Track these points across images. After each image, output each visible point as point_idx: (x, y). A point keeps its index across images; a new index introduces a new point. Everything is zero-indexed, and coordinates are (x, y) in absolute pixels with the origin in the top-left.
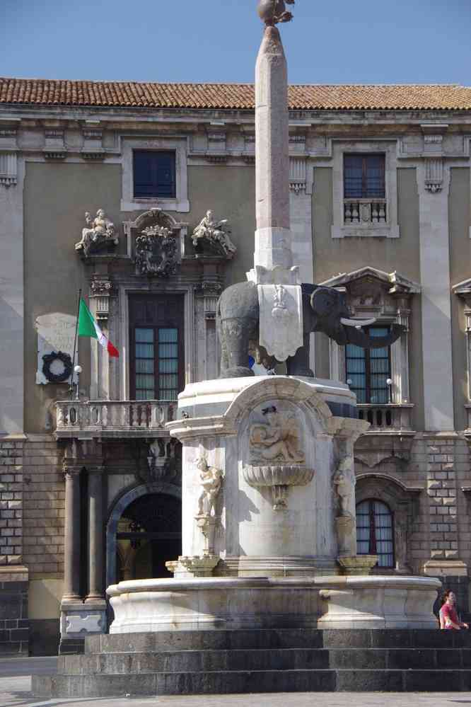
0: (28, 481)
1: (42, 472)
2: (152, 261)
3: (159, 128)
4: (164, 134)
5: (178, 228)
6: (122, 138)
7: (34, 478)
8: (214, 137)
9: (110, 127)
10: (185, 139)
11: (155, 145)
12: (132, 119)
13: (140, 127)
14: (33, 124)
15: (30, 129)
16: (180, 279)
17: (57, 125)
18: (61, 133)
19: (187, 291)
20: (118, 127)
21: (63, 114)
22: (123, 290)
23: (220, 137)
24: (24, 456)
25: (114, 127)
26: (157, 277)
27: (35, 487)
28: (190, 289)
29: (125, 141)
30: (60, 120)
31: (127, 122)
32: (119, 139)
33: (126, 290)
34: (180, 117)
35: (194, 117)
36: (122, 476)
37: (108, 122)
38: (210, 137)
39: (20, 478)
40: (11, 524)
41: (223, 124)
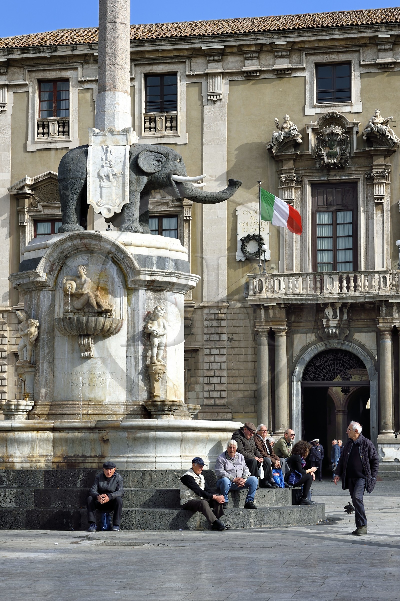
0: (230, 340)
1: (241, 332)
2: (329, 155)
3: (337, 43)
4: (341, 49)
5: (351, 126)
6: (306, 55)
7: (235, 337)
8: (383, 47)
9: (296, 47)
10: (359, 51)
11: (334, 58)
12: (313, 38)
13: (321, 44)
14: (235, 50)
15: (232, 54)
16: (354, 169)
17: (253, 48)
18: (257, 55)
19: (360, 178)
20: (303, 46)
21: (257, 39)
22: (306, 180)
23: (388, 47)
24: (227, 319)
25: (299, 46)
26: (334, 168)
27: (236, 344)
28: (362, 177)
29: (309, 57)
30: (256, 45)
31: (310, 41)
32: (304, 55)
33: (308, 181)
34: (354, 33)
35: (365, 32)
36: (305, 335)
37: (294, 42)
38: (379, 47)
39: (224, 337)
40: (217, 374)
41: (390, 36)
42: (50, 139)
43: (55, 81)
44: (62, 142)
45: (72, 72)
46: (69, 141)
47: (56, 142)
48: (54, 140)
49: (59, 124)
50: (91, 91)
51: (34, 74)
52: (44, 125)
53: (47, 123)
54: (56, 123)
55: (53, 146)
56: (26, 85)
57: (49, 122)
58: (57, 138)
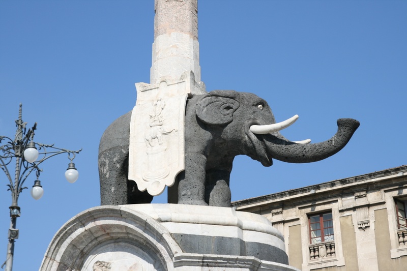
42: (320, 260)
43: (321, 213)
44: (330, 261)
45: (334, 204)
46: (336, 260)
47: (326, 262)
48: (324, 260)
49: (326, 247)
50: (350, 217)
51: (303, 210)
52: (314, 249)
53: (317, 247)
54: (324, 246)
55: (323, 265)
56: (298, 219)
57: (318, 246)
58: (325, 259)
